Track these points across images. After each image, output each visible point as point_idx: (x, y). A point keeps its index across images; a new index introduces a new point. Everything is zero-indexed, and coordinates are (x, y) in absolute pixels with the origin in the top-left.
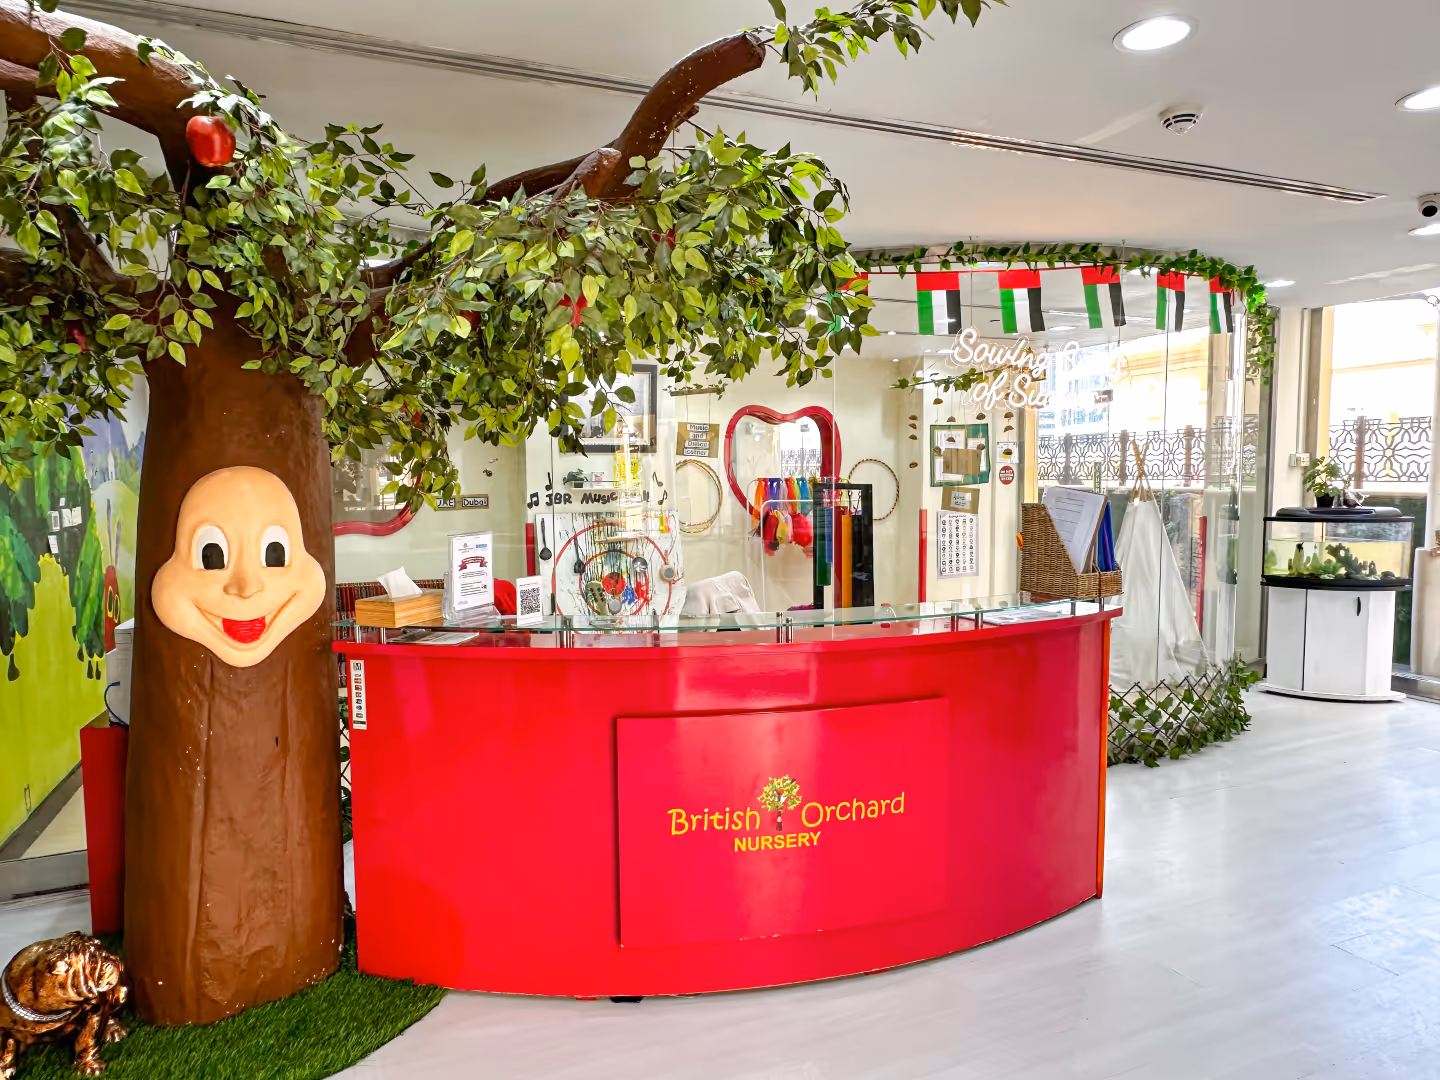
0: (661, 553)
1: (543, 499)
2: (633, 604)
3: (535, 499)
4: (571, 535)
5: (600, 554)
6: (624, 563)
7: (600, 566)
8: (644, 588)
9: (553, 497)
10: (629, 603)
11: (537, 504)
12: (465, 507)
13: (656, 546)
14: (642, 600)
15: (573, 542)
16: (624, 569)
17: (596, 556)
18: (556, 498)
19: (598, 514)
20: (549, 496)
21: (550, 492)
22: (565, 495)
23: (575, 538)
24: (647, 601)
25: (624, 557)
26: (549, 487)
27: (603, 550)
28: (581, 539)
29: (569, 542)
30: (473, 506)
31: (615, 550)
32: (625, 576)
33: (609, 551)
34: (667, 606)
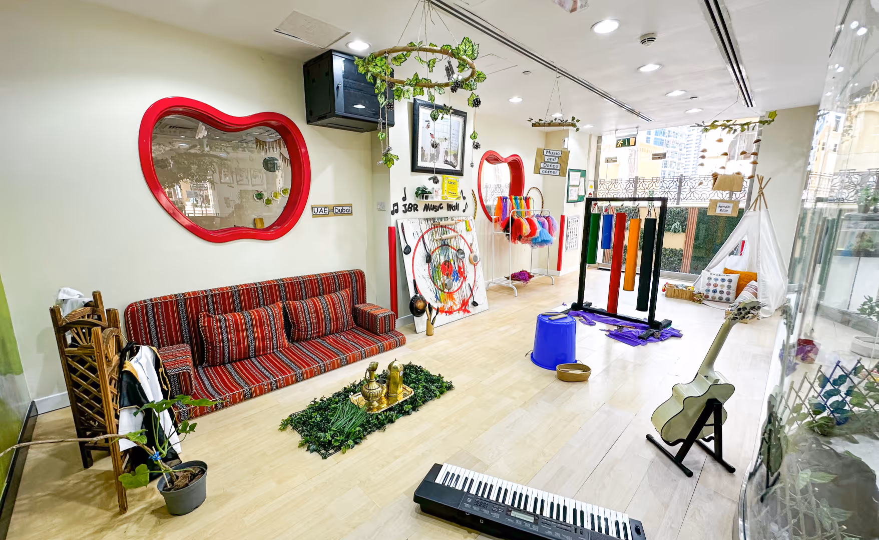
0: (468, 245)
1: (401, 208)
2: (458, 281)
3: (396, 208)
4: (420, 235)
5: (438, 248)
6: (451, 253)
7: (438, 256)
8: (462, 270)
9: (407, 207)
10: (456, 281)
11: (397, 211)
12: (336, 214)
13: (465, 241)
14: (462, 278)
15: (421, 240)
16: (451, 258)
17: (435, 250)
18: (409, 207)
19: (434, 219)
20: (405, 205)
21: (405, 203)
22: (414, 205)
23: (422, 237)
24: (465, 278)
25: (450, 250)
26: (404, 199)
27: (439, 245)
28: (426, 236)
29: (419, 240)
30: (342, 213)
31: (445, 245)
32: (452, 262)
33: (442, 246)
34: (475, 281)
